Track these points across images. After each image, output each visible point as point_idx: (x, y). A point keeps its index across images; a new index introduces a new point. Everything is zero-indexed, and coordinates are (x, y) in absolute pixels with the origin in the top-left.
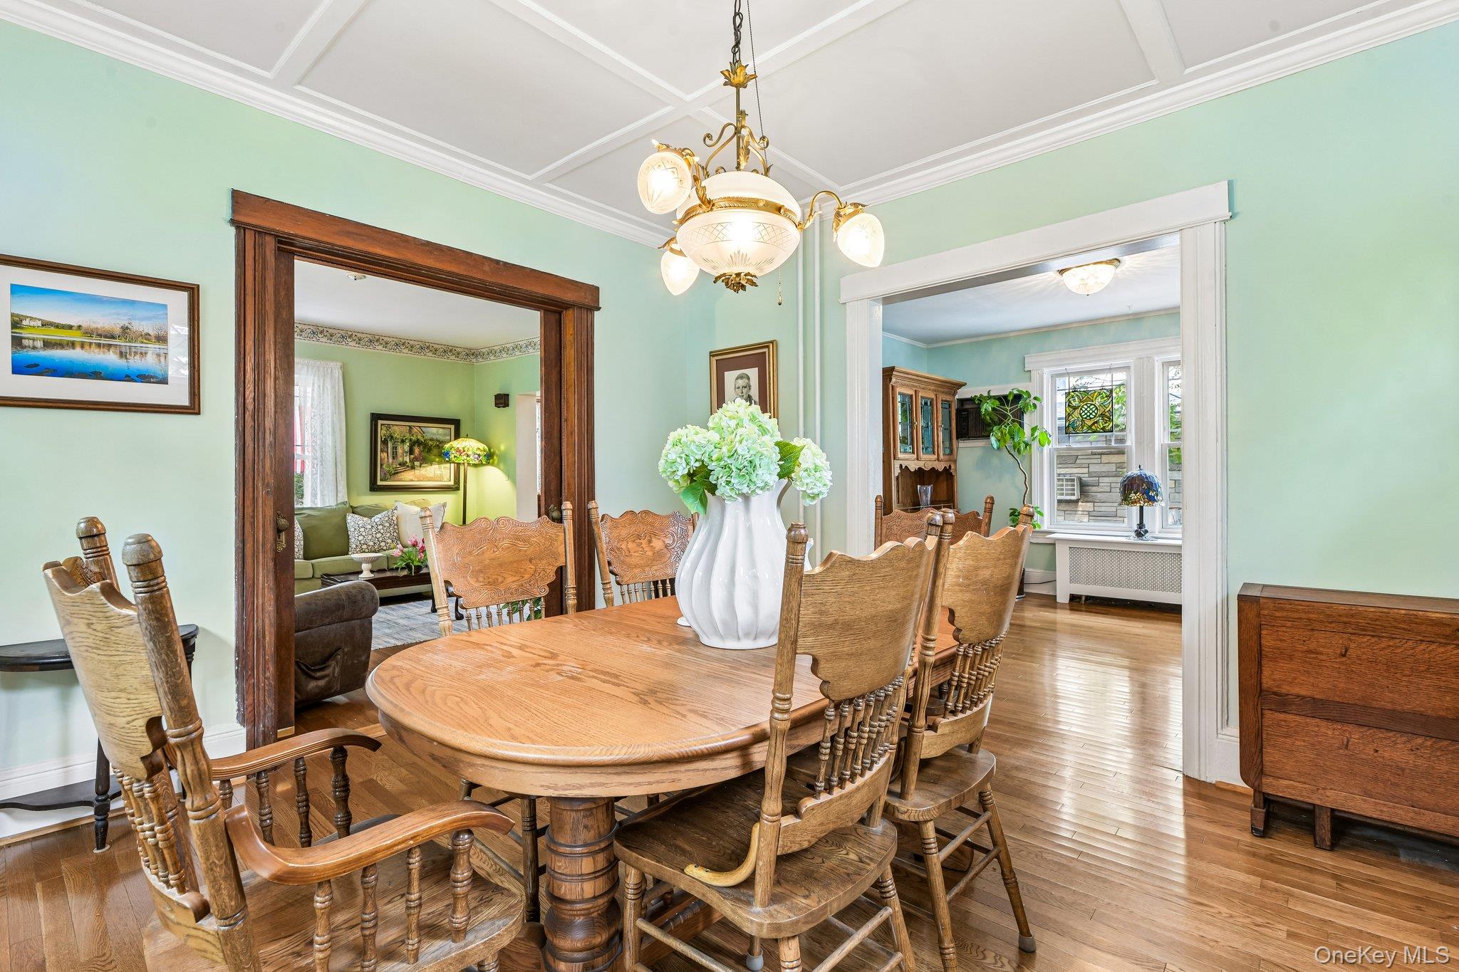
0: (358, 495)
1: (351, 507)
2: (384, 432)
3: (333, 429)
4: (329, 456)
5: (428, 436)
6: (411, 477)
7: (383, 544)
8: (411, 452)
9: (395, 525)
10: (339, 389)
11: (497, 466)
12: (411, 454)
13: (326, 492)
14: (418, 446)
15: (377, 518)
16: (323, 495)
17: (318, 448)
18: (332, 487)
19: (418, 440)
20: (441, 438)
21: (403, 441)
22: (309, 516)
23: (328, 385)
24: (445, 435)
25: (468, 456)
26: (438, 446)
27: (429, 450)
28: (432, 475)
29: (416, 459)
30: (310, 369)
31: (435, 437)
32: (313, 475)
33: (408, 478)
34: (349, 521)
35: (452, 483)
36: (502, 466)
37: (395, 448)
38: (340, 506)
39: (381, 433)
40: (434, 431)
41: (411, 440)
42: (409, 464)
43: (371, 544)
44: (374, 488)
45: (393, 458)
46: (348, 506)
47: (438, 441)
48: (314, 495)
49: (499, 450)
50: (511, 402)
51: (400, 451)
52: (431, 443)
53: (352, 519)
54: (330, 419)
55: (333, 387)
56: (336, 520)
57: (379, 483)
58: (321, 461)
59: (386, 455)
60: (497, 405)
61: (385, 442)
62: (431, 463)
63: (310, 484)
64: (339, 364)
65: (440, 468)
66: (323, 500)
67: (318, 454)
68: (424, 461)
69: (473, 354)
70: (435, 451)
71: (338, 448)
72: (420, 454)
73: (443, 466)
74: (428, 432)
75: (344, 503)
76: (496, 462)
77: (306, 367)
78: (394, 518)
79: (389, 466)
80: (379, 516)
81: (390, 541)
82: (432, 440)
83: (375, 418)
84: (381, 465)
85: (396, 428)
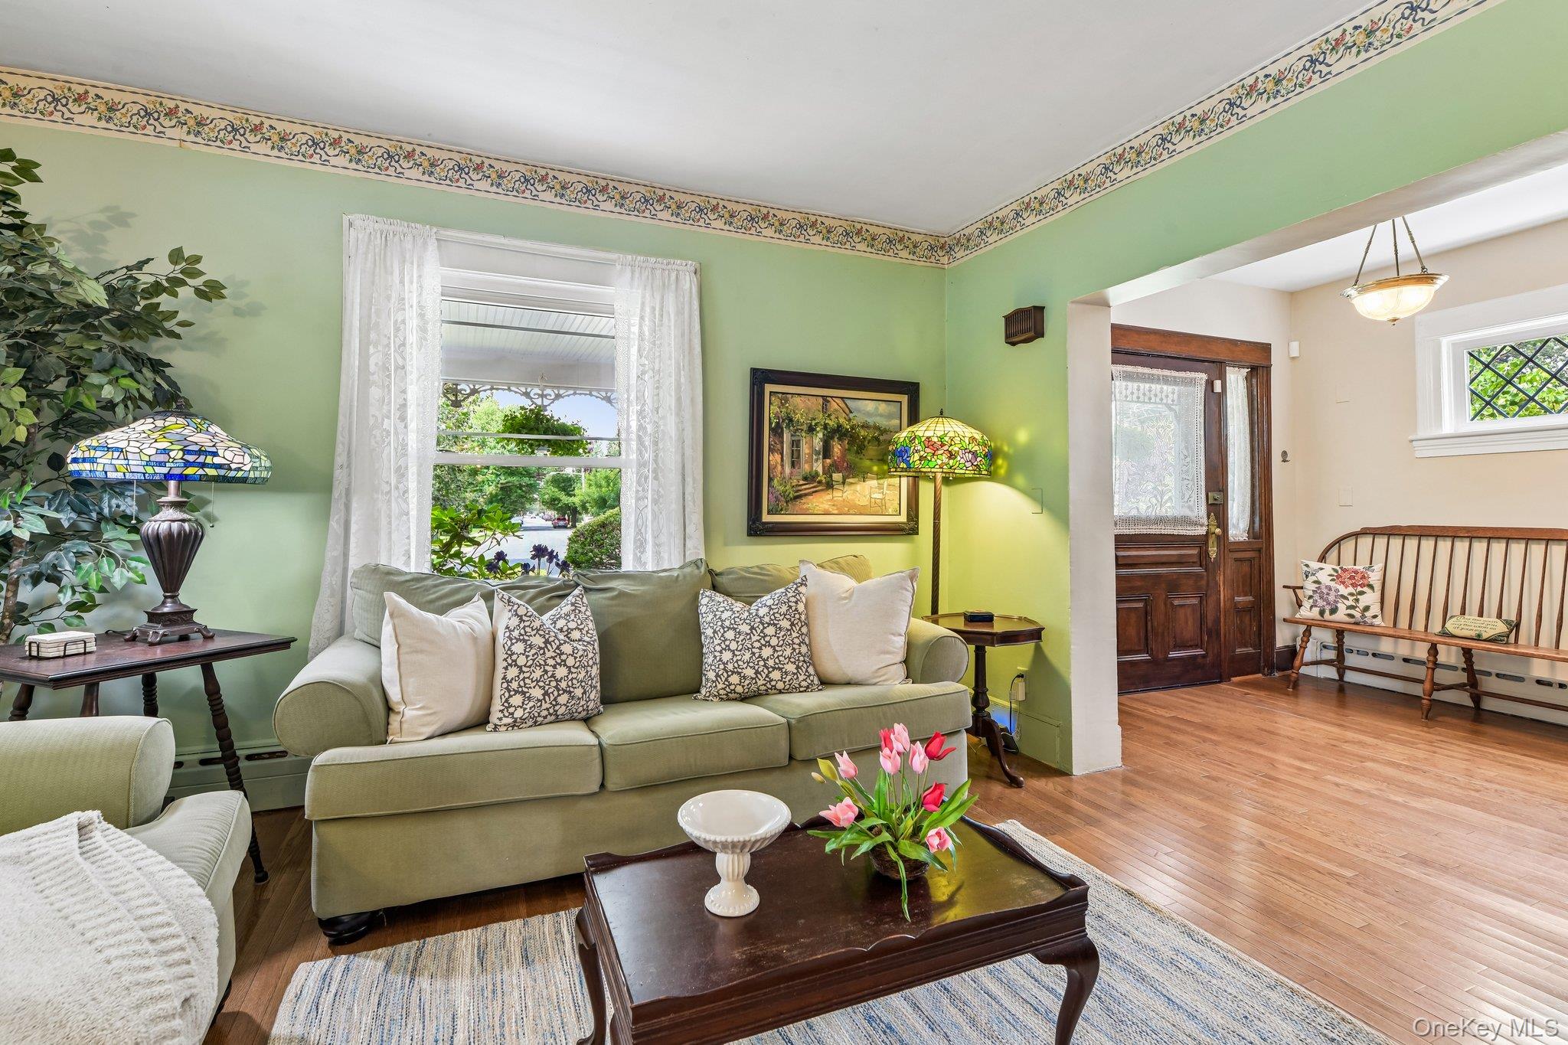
0: (726, 544)
1: (711, 572)
2: (775, 409)
3: (679, 400)
4: (671, 460)
5: (859, 419)
6: (826, 506)
7: (776, 675)
8: (826, 452)
9: (801, 622)
10: (690, 317)
11: (1007, 481)
12: (825, 457)
13: (663, 539)
14: (840, 439)
15: (764, 605)
16: (657, 545)
17: (647, 442)
18: (675, 528)
19: (840, 426)
20: (883, 423)
21: (811, 430)
22: (622, 594)
23: (671, 308)
24: (890, 416)
25: (952, 456)
26: (877, 439)
27: (861, 449)
28: (864, 502)
29: (836, 467)
30: (637, 270)
31: (871, 421)
32: (638, 499)
33: (820, 507)
34: (703, 609)
35: (903, 518)
36: (1020, 480)
37: (796, 444)
38: (688, 570)
39: (771, 410)
40: (871, 409)
41: (825, 426)
42: (822, 478)
43: (750, 672)
44: (757, 529)
45: (793, 465)
46: (703, 569)
47: (877, 428)
48: (640, 545)
49: (1011, 442)
50: (1051, 323)
51: (805, 449)
52: (863, 433)
53: (713, 608)
54: (673, 379)
55: (679, 312)
56: (677, 606)
57: (766, 518)
58: (655, 471)
59: (778, 457)
60: (1012, 339)
61: (777, 431)
62: (864, 475)
63: (633, 519)
64: (692, 265)
65: (880, 487)
66: (657, 554)
67: (648, 455)
68: (853, 471)
69: (942, 246)
70: (872, 450)
71: (688, 442)
72: (843, 456)
73: (886, 482)
74: (859, 411)
75: (696, 564)
76: (1002, 472)
77: (628, 269)
78: (801, 607)
79: (783, 480)
80: (767, 599)
81: (791, 668)
82: (865, 426)
83: (760, 378)
84: (770, 480)
85: (797, 400)
